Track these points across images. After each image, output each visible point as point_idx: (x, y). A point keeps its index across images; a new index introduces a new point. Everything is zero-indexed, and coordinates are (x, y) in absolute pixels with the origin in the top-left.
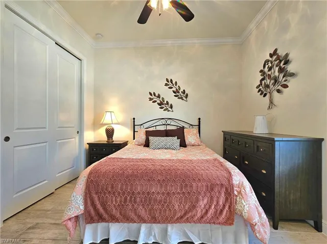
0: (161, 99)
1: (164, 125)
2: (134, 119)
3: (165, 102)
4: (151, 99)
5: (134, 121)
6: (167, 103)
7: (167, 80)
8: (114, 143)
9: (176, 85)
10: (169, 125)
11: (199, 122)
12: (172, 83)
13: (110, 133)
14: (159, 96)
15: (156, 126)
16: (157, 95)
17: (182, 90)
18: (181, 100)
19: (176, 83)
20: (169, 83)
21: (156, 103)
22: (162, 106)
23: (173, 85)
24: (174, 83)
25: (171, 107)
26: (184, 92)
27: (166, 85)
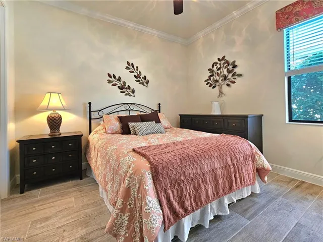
0: (122, 83)
1: (127, 110)
2: (90, 103)
3: (127, 86)
4: (109, 82)
5: (90, 107)
6: (129, 87)
7: (128, 63)
9: (137, 70)
10: (132, 110)
11: (160, 107)
12: (133, 67)
14: (119, 79)
15: (118, 112)
16: (117, 78)
18: (142, 85)
19: (137, 67)
20: (130, 66)
21: (116, 87)
22: (124, 90)
23: (134, 70)
24: (135, 67)
25: (133, 92)
26: (145, 78)
27: (127, 68)
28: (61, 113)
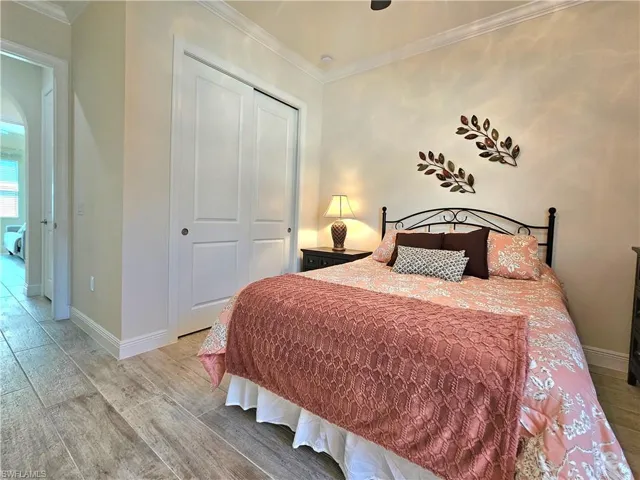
0: (445, 166)
1: (449, 223)
2: (384, 209)
3: (456, 172)
4: (422, 167)
5: (384, 214)
6: (461, 173)
7: (464, 120)
8: (345, 253)
9: (486, 129)
10: (461, 223)
11: (552, 219)
12: (475, 125)
13: (339, 235)
14: (441, 159)
15: (429, 225)
16: (436, 157)
17: (502, 138)
18: (498, 162)
19: (487, 122)
20: (468, 127)
21: (434, 175)
22: (448, 180)
23: (479, 129)
24: (481, 123)
25: (471, 182)
26: (508, 143)
27: (461, 131)
28: (348, 223)
